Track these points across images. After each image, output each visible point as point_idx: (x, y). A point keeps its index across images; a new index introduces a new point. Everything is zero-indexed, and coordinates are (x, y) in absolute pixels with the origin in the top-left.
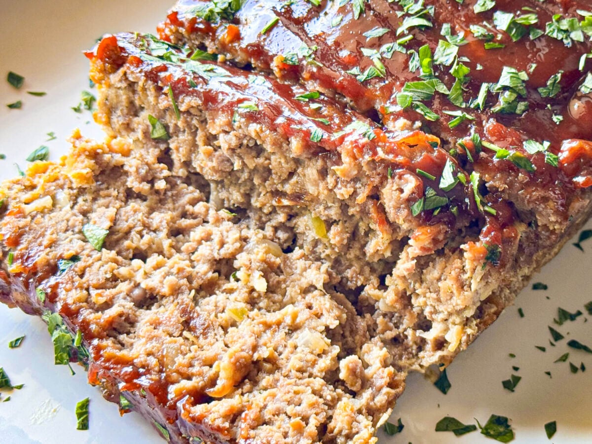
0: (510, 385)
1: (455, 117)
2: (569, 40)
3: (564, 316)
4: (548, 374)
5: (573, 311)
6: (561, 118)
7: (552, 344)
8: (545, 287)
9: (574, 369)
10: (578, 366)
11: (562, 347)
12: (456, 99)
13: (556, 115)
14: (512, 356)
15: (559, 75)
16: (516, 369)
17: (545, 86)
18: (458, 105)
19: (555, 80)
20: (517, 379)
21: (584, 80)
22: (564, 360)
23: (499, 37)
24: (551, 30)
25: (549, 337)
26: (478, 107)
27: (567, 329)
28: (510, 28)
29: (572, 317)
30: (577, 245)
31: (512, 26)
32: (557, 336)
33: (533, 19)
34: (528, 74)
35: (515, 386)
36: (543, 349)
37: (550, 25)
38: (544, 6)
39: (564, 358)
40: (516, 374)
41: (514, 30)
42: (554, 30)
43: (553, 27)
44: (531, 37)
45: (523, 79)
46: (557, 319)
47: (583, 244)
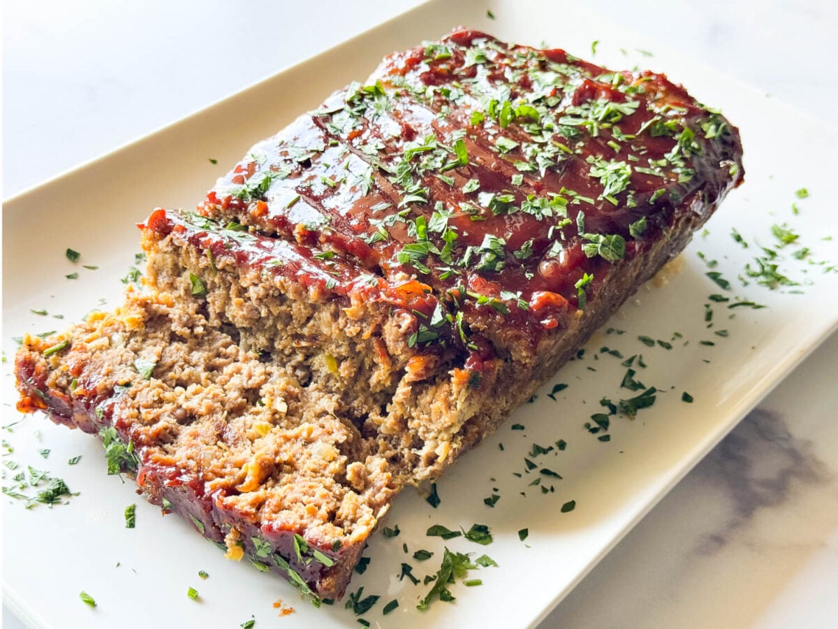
0: (490, 502)
1: (444, 272)
2: (540, 215)
3: (538, 450)
4: (523, 494)
5: (546, 447)
6: (532, 275)
7: (527, 472)
8: (522, 428)
9: (545, 490)
10: (549, 488)
11: (535, 474)
12: (446, 259)
13: (528, 272)
14: (493, 480)
15: (531, 242)
16: (496, 490)
17: (520, 249)
18: (448, 263)
19: (528, 246)
20: (496, 498)
21: (552, 247)
22: (537, 484)
23: (483, 211)
24: (526, 207)
25: (525, 466)
26: (463, 266)
27: (540, 460)
28: (491, 205)
29: (545, 452)
30: (551, 396)
31: (493, 203)
32: (532, 466)
33: (511, 198)
34: (506, 241)
35: (494, 502)
36: (519, 475)
37: (525, 204)
38: (520, 189)
39: (537, 482)
40: (496, 494)
41: (495, 206)
42: (528, 207)
43: (527, 205)
44: (509, 213)
45: (501, 243)
46: (532, 452)
47: (555, 395)
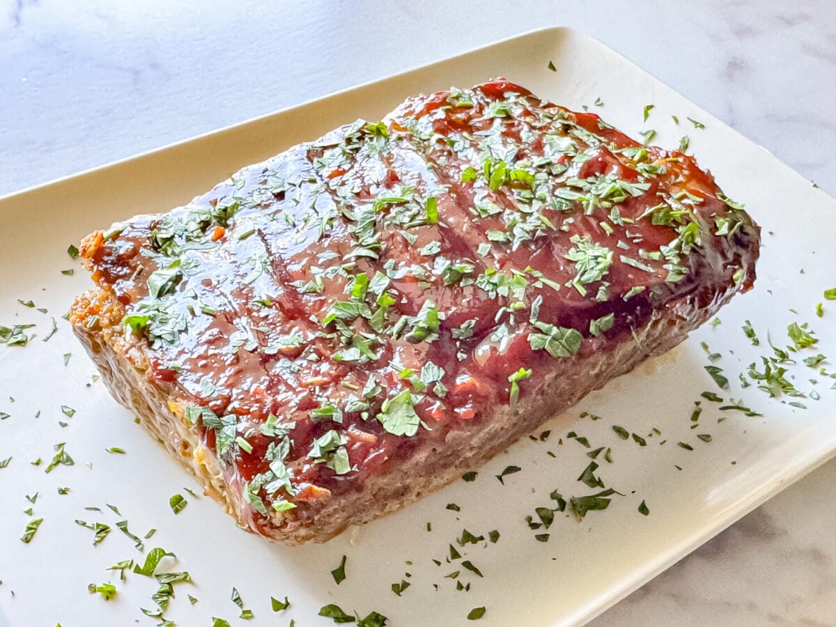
0: (399, 589)
1: (367, 338)
2: (495, 293)
3: (468, 538)
4: (436, 586)
5: (477, 535)
6: (465, 356)
7: (448, 561)
8: (458, 509)
9: (460, 587)
10: (465, 586)
11: (457, 564)
12: (376, 324)
13: (461, 352)
14: (409, 563)
15: (473, 322)
16: (408, 575)
17: (459, 328)
18: (376, 329)
19: (469, 325)
20: (405, 585)
21: (496, 330)
22: (454, 577)
23: (433, 279)
24: (482, 281)
25: (448, 553)
26: (390, 336)
27: (469, 552)
28: (444, 274)
29: (475, 540)
30: (500, 478)
31: (447, 272)
32: (455, 554)
33: (469, 269)
34: (446, 316)
35: (402, 590)
36: (439, 563)
37: (482, 277)
38: (484, 261)
39: (455, 575)
40: (407, 580)
41: (448, 275)
42: (484, 282)
43: (484, 279)
44: (462, 284)
45: (439, 317)
46: (460, 540)
47: (505, 478)
